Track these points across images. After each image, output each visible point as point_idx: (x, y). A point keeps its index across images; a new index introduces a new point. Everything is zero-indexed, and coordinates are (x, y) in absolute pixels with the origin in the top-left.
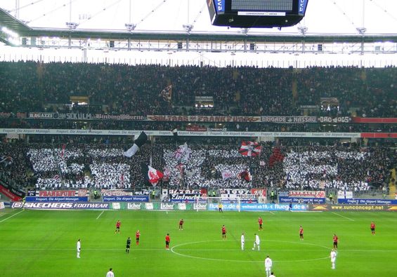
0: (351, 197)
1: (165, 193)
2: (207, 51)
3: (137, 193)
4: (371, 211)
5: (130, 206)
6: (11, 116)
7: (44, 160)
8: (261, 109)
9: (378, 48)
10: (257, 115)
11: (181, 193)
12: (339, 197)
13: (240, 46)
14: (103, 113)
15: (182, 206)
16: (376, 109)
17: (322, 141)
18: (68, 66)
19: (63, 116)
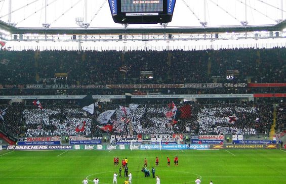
0: (242, 139)
1: (113, 138)
2: (139, 40)
3: (94, 138)
4: (254, 148)
5: (87, 147)
6: (14, 87)
7: (32, 117)
8: (185, 79)
9: (257, 35)
10: (182, 83)
11: (124, 138)
12: (234, 139)
13: (161, 36)
14: (76, 84)
15: (122, 147)
16: (264, 77)
17: (227, 100)
18: (56, 53)
19: (49, 87)
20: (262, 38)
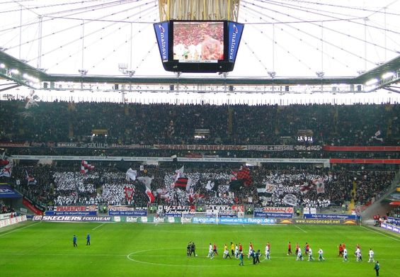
0: (315, 213)
1: (160, 208)
2: (194, 91)
3: (137, 208)
4: (330, 224)
6: (43, 145)
7: (66, 180)
8: (248, 139)
9: (335, 88)
10: (244, 145)
11: (174, 208)
12: (305, 213)
13: (221, 88)
14: (117, 143)
15: (171, 220)
16: (343, 139)
17: (298, 165)
18: (94, 105)
19: (85, 146)
20: (341, 92)
